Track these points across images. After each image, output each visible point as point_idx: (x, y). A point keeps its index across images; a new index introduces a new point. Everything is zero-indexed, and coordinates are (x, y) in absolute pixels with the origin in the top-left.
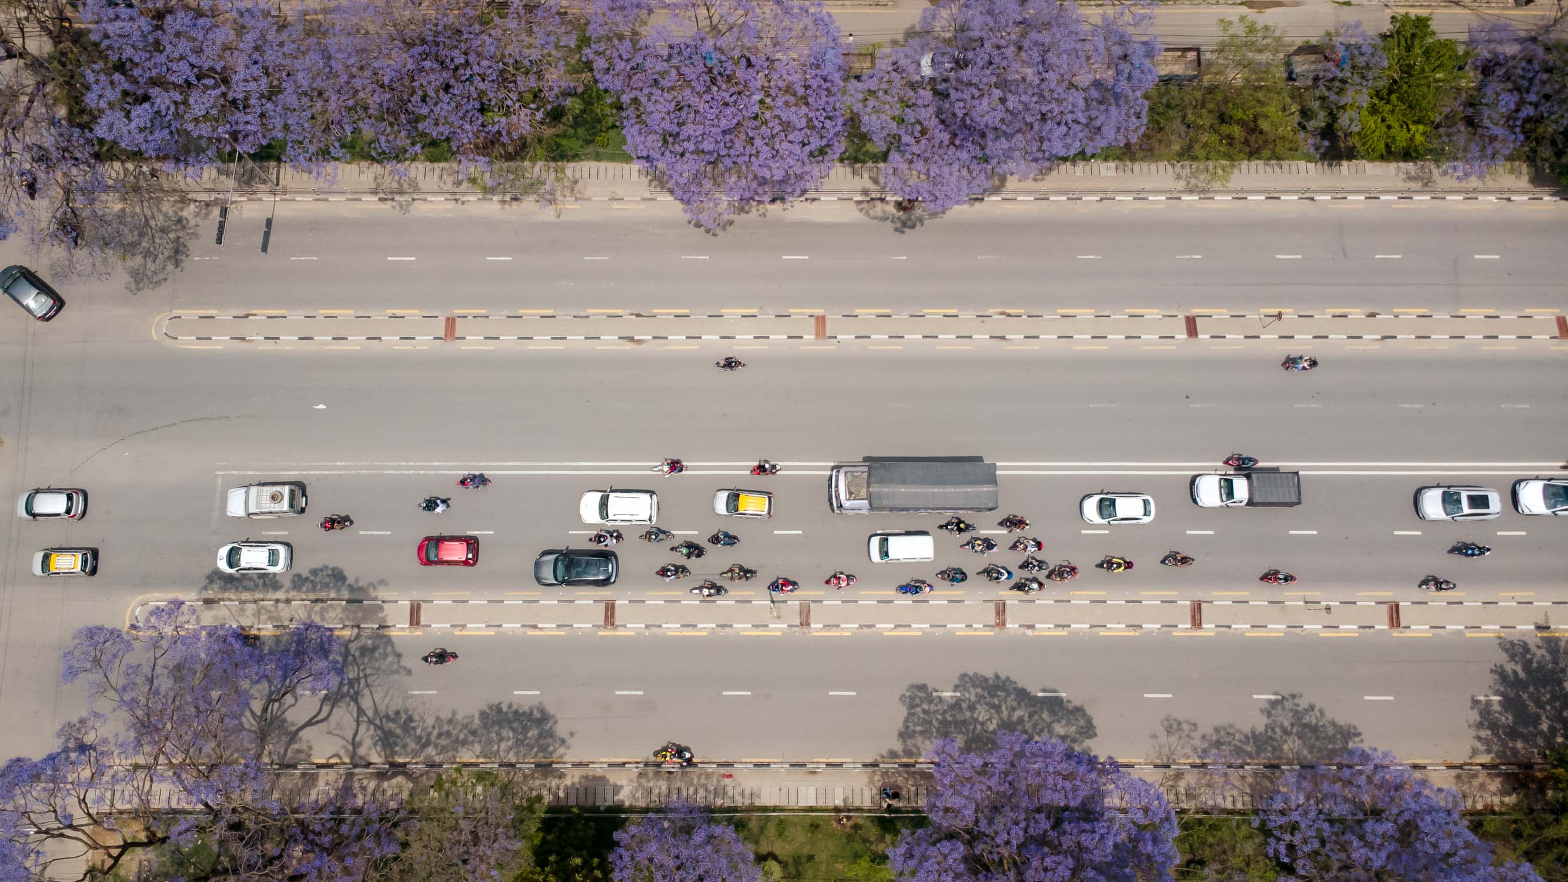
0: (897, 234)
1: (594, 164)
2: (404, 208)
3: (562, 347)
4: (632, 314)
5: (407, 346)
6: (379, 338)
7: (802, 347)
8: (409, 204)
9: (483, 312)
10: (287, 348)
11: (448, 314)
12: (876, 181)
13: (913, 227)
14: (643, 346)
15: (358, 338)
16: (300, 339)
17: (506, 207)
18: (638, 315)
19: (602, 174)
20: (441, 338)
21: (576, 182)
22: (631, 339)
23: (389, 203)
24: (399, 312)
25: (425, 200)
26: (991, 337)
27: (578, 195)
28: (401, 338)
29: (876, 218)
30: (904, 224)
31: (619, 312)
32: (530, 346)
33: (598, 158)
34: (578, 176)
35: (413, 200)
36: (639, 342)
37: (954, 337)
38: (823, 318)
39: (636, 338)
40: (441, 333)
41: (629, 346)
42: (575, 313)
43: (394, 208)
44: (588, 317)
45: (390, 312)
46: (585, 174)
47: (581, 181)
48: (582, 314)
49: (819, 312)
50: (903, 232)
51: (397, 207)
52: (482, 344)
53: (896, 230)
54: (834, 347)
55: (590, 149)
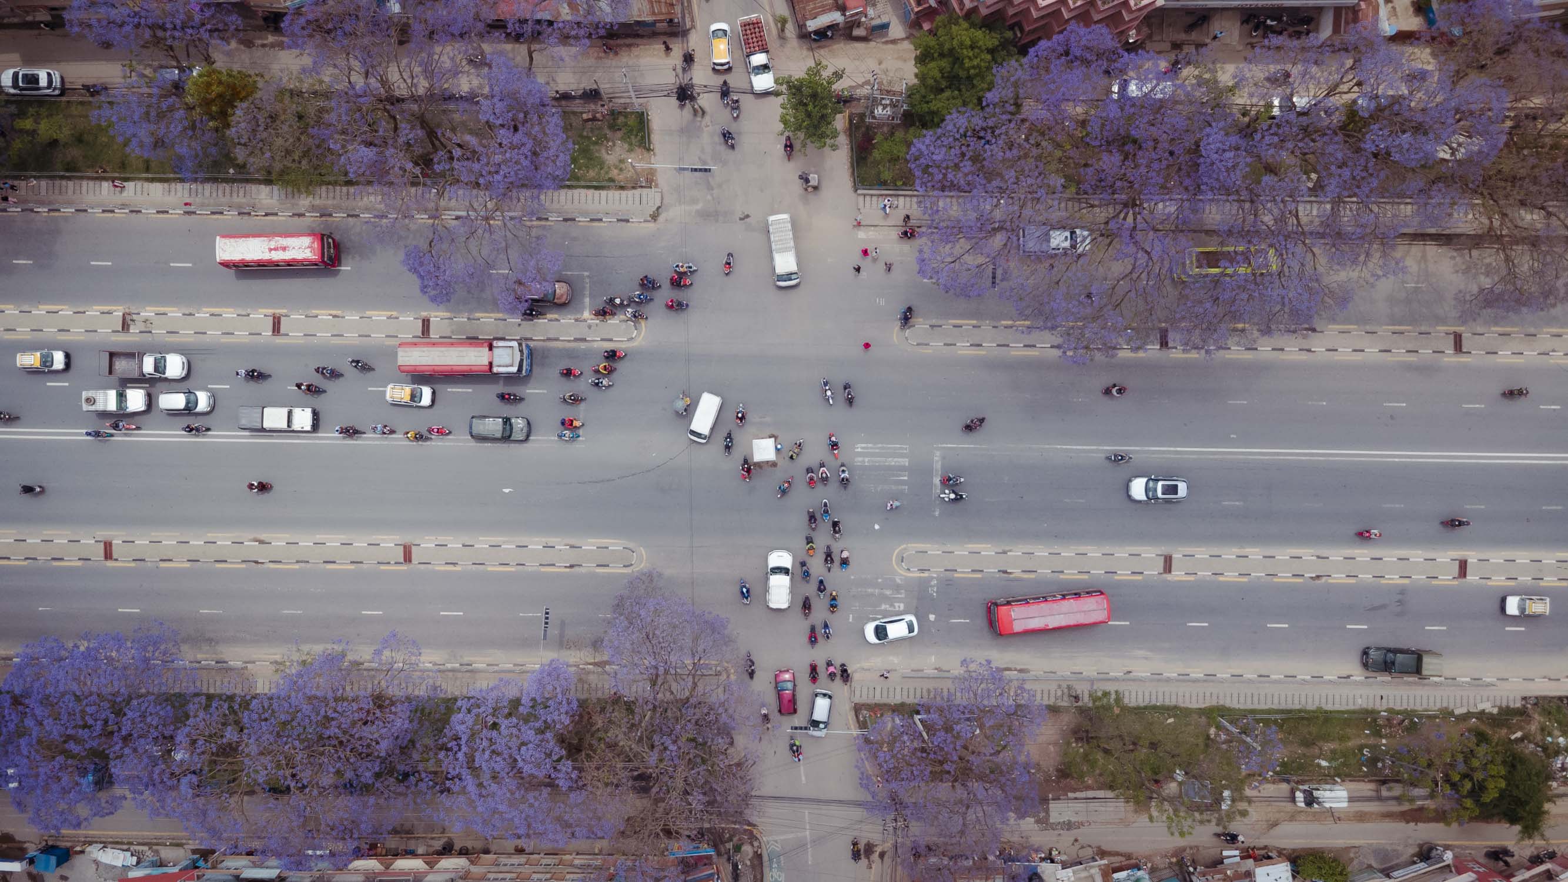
5: (441, 539)
9: (383, 567)
11: (411, 566)
14: (252, 537)
18: (256, 562)
24: (450, 568)
25: (435, 664)
40: (414, 549)
41: (263, 536)
42: (308, 566)
44: (298, 562)
45: (458, 568)
48: (303, 565)
49: (110, 564)
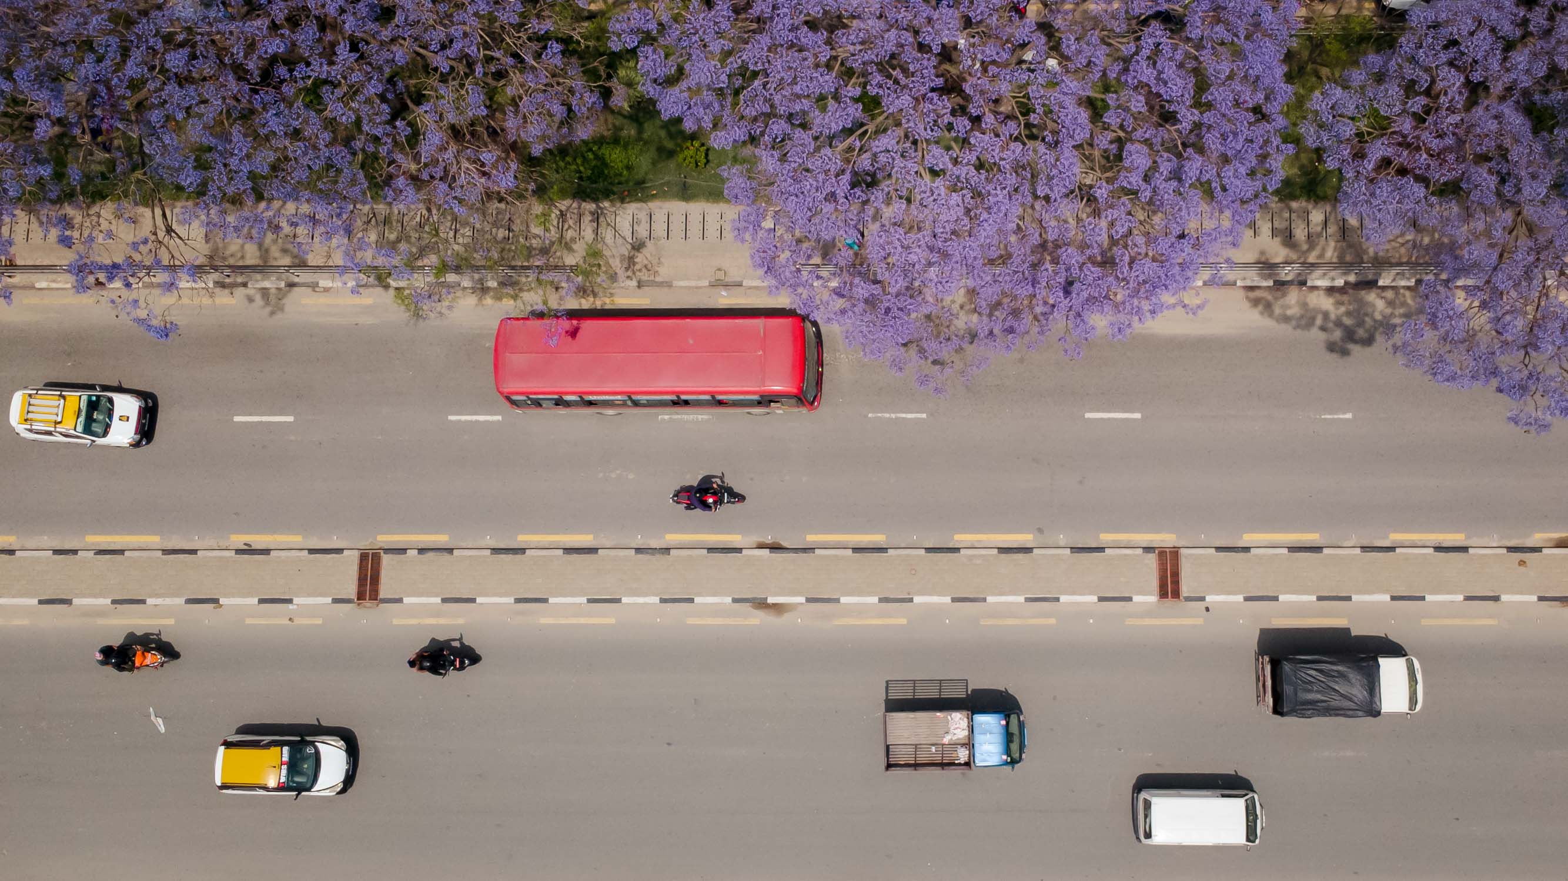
0: (1335, 356)
1: (677, 207)
2: (273, 301)
3: (612, 621)
4: (761, 546)
6: (215, 601)
7: (1129, 622)
8: (281, 294)
10: (17, 622)
12: (1288, 238)
13: (1368, 341)
15: (168, 601)
16: (41, 602)
17: (488, 301)
19: (695, 228)
20: (348, 601)
21: (638, 246)
22: (761, 604)
23: (240, 292)
26: (1541, 599)
27: (644, 276)
28: (262, 601)
29: (1286, 319)
30: (1350, 335)
31: (734, 539)
32: (543, 618)
33: (685, 193)
34: (642, 231)
35: (291, 285)
36: (778, 608)
37: (1461, 598)
38: (1175, 553)
39: (771, 600)
43: (250, 300)
46: (660, 228)
47: (650, 245)
50: (1345, 353)
51: (258, 298)
52: (438, 615)
53: (1331, 347)
54: (1200, 621)
55: (670, 174)
